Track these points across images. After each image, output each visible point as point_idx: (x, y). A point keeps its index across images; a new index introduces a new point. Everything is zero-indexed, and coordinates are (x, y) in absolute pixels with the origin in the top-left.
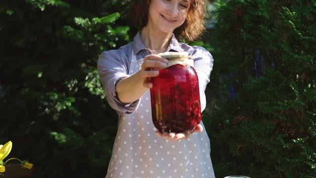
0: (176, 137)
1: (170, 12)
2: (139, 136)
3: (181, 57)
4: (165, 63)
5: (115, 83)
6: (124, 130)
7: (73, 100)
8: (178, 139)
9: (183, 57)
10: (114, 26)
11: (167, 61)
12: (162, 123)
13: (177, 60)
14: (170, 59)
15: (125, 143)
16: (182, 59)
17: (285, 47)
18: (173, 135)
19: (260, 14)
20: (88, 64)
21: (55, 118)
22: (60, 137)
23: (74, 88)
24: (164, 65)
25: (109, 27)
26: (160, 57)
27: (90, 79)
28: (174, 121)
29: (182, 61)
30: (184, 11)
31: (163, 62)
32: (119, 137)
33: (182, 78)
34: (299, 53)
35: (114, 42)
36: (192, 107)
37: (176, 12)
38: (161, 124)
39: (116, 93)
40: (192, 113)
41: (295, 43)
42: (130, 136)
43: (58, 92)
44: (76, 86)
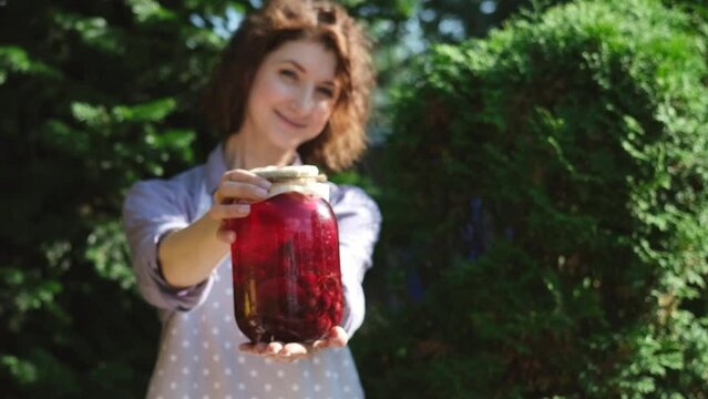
0: (283, 351)
1: (294, 103)
2: (206, 372)
3: (299, 175)
4: (263, 188)
5: (156, 240)
6: (173, 358)
7: (57, 287)
8: (288, 354)
9: (304, 176)
10: (161, 127)
11: (268, 184)
12: (256, 321)
13: (291, 181)
14: (275, 179)
15: (173, 386)
16: (302, 180)
17: (538, 196)
18: (277, 346)
19: (487, 119)
20: (97, 210)
21: (14, 324)
22: (23, 370)
23: (60, 261)
24: (262, 193)
25: (149, 129)
26: (254, 175)
27: (99, 242)
28: (281, 317)
29: (303, 185)
30: (325, 105)
31: (260, 186)
32: (160, 372)
33: (303, 223)
34: (566, 211)
35: (160, 162)
36: (322, 288)
37: (308, 104)
38: (253, 323)
39: (159, 263)
40: (321, 301)
41: (558, 186)
42: (186, 371)
43: (24, 268)
44: (66, 255)
